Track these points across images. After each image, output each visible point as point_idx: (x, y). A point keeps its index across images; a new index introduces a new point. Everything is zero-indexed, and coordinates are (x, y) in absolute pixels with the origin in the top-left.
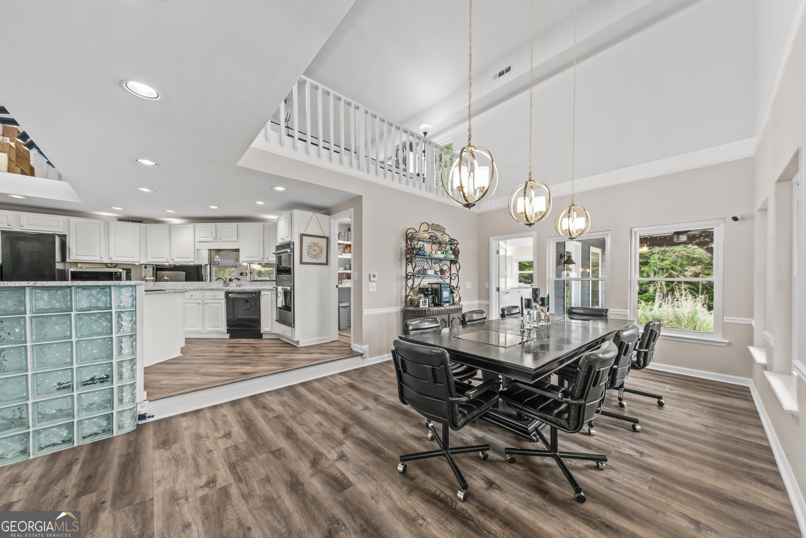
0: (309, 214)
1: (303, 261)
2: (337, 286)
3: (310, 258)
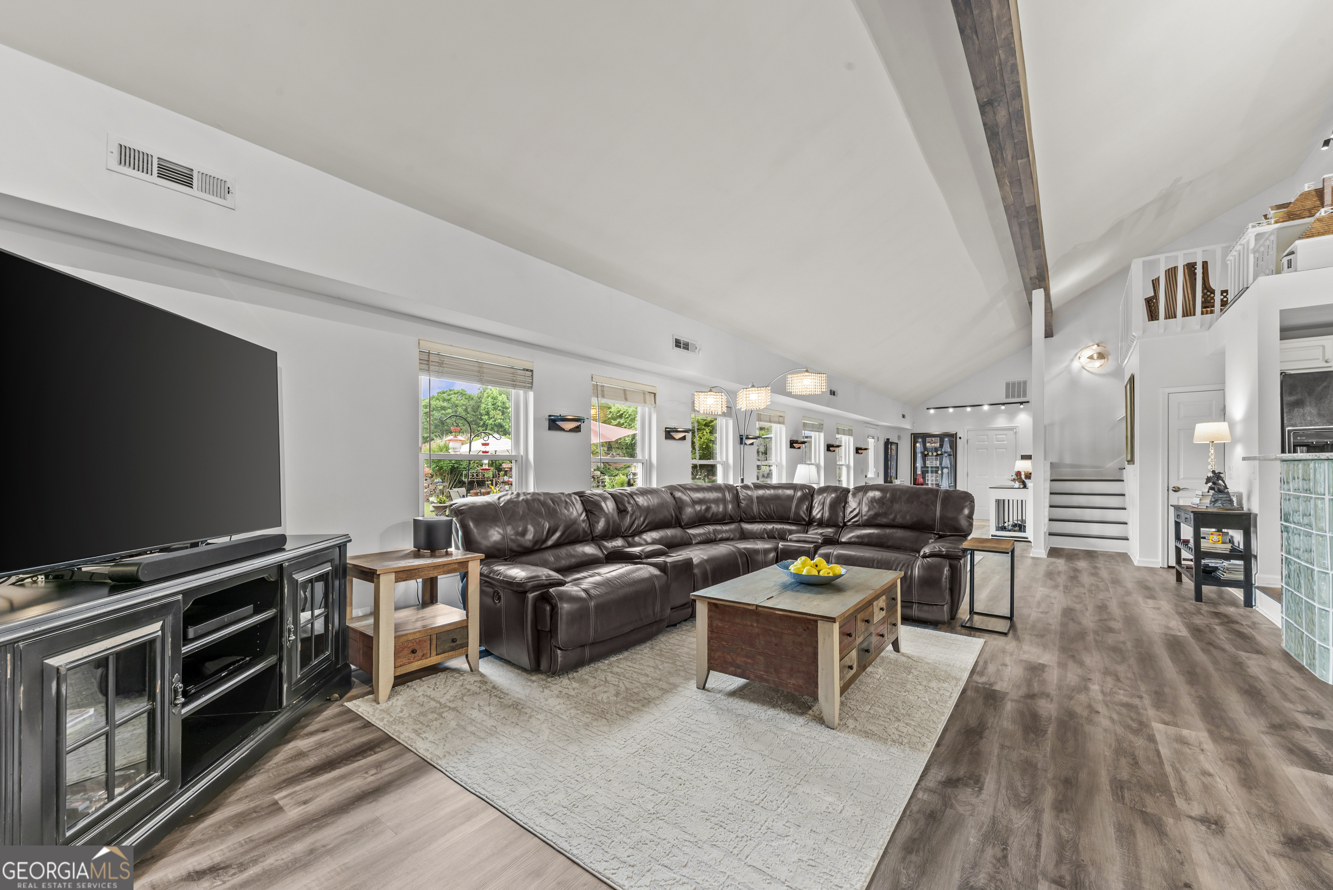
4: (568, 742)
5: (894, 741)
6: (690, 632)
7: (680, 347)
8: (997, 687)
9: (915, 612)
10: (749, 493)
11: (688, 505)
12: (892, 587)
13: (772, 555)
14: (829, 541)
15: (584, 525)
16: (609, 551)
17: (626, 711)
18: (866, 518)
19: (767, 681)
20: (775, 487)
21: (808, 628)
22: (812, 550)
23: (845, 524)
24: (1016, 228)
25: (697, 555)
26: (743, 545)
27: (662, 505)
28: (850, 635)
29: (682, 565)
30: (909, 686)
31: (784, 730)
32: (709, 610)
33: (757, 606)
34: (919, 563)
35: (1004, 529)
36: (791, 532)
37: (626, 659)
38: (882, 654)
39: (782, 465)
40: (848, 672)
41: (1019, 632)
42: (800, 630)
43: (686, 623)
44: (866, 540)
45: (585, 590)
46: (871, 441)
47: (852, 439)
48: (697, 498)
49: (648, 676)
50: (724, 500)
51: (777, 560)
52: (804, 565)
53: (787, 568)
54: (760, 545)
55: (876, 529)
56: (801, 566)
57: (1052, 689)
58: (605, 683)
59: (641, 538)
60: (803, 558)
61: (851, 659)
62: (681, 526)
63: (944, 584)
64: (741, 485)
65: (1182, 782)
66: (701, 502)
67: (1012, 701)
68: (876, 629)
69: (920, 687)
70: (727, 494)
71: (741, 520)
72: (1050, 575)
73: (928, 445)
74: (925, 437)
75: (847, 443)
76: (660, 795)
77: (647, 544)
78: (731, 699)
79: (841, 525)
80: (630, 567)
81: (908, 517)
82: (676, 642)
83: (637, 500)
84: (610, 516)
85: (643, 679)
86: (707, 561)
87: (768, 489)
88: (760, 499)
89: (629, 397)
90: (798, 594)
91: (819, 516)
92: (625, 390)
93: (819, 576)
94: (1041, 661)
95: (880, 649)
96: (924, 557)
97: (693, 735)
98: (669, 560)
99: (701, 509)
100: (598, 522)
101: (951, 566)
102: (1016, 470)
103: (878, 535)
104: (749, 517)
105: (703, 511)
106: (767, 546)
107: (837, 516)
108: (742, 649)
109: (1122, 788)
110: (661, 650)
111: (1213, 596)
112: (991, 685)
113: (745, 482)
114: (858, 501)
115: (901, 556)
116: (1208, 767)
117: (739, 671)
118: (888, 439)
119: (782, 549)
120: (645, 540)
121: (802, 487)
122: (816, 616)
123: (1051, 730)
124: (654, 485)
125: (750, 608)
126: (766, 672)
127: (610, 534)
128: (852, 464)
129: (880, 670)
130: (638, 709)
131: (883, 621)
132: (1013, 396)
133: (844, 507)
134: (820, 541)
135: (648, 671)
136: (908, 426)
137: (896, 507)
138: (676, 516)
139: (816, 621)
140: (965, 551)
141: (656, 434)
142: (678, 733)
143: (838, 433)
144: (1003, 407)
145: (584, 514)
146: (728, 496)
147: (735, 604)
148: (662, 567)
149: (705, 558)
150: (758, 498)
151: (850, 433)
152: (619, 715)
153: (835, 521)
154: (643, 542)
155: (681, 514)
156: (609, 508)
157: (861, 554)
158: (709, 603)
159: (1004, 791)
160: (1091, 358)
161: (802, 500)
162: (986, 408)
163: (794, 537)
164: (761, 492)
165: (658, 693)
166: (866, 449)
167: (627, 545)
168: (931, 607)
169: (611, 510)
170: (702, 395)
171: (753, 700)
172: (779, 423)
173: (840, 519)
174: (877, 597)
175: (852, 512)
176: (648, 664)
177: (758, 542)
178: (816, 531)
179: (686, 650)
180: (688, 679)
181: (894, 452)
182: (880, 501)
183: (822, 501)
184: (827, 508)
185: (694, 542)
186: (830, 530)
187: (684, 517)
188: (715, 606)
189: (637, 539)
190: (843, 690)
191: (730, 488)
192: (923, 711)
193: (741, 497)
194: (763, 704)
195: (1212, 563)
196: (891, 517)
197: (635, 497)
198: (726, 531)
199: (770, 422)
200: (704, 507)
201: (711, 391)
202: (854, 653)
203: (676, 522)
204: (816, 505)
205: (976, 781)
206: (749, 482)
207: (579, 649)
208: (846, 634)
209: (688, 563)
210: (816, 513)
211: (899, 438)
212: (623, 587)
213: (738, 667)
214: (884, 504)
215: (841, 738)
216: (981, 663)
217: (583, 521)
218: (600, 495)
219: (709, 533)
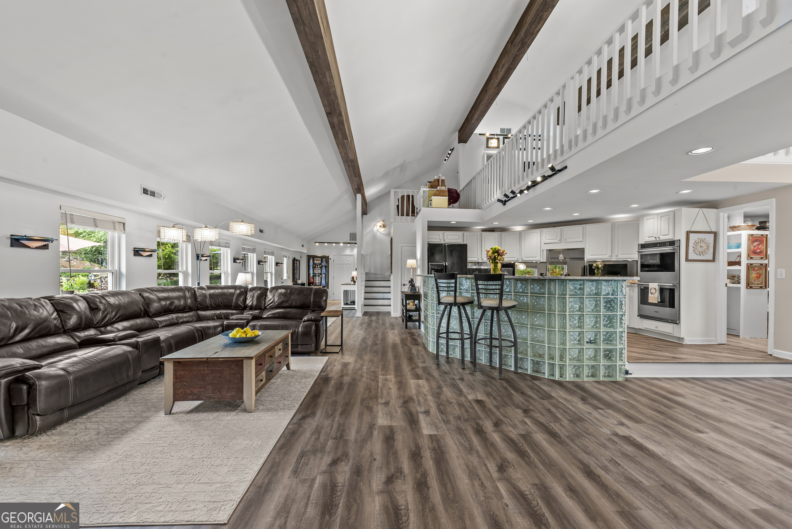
0: (695, 210)
1: (689, 258)
2: (726, 285)
3: (695, 255)
4: (56, 472)
5: (281, 409)
6: (158, 384)
7: (147, 194)
8: (330, 376)
9: (300, 349)
10: (204, 292)
11: (154, 301)
12: (286, 337)
13: (220, 329)
14: (255, 318)
15: (55, 322)
16: (82, 339)
17: (107, 441)
18: (277, 304)
19: (214, 398)
20: (222, 288)
21: (238, 365)
22: (245, 324)
23: (265, 308)
24: (347, 167)
25: (163, 334)
26: (198, 325)
27: (132, 303)
28: (261, 364)
29: (151, 342)
30: (292, 384)
31: (224, 420)
32: (174, 366)
33: (207, 358)
34: (301, 325)
35: (347, 304)
36: (232, 314)
37: (103, 411)
38: (280, 372)
39: (228, 273)
40: (260, 383)
41: (344, 350)
42: (233, 366)
43: (155, 380)
44: (277, 315)
45: (62, 369)
46: (285, 260)
47: (273, 257)
48: (163, 296)
49: (124, 417)
50: (185, 297)
51: (223, 331)
52: (237, 332)
53: (228, 335)
54: (211, 324)
55: (282, 309)
56: (236, 333)
57: (350, 372)
58: (85, 430)
59: (113, 327)
60: (237, 329)
61: (262, 376)
62: (149, 316)
63: (312, 334)
64: (198, 287)
65: (382, 393)
66: (165, 299)
67: (334, 380)
68: (277, 360)
69: (297, 383)
70: (187, 293)
71: (198, 309)
72: (361, 324)
73: (315, 262)
74: (314, 257)
75: (271, 260)
76: (140, 474)
77: (119, 330)
78: (189, 415)
79: (263, 308)
80: (105, 348)
81: (298, 302)
82: (146, 392)
83: (109, 300)
84: (83, 313)
85: (120, 420)
86: (171, 337)
87: (217, 289)
88: (211, 295)
89: (98, 224)
90: (234, 348)
91: (250, 304)
92: (94, 219)
93: (246, 337)
94: (349, 362)
95: (279, 369)
96: (304, 321)
97: (162, 439)
98: (140, 340)
99: (166, 304)
100: (70, 319)
101: (316, 325)
102: (352, 276)
103: (283, 313)
104: (203, 307)
105: (167, 305)
106: (216, 324)
107: (261, 303)
108: (198, 384)
109: (364, 401)
110: (134, 400)
111: (412, 326)
112: (327, 375)
113: (201, 285)
114: (273, 295)
115: (293, 322)
116: (391, 386)
117: (195, 397)
118: (295, 258)
119: (226, 325)
120: (117, 328)
121: (240, 287)
122: (242, 357)
123: (346, 387)
124: (124, 288)
125: (203, 360)
126: (213, 393)
127: (83, 326)
128: (274, 272)
129: (279, 380)
130: (118, 438)
131: (280, 356)
132: (353, 240)
133: (265, 298)
134: (250, 318)
135: (124, 414)
136: (305, 252)
137: (292, 297)
138: (145, 309)
139: (242, 361)
140: (322, 317)
141: (125, 253)
142: (152, 441)
143: (265, 254)
144: (349, 245)
145: (55, 314)
146: (188, 294)
147: (192, 360)
148: (135, 346)
149: (170, 335)
150: (210, 295)
151: (272, 254)
152: (102, 445)
153: (260, 306)
154: (115, 330)
155: (148, 308)
156: (81, 307)
157: (273, 323)
158: (174, 362)
159: (323, 415)
160: (380, 226)
161: (239, 295)
162: (341, 244)
163: (234, 317)
164: (212, 291)
165: (133, 425)
166: (282, 264)
167: (99, 333)
168: (307, 346)
169: (83, 309)
170: (167, 230)
171: (205, 412)
172: (226, 247)
173: (263, 305)
174: (277, 344)
175: (269, 301)
176: (124, 410)
177: (210, 322)
178: (248, 313)
179: (155, 395)
180: (157, 411)
181: (298, 265)
182: (284, 295)
183: (252, 295)
184: (255, 299)
185: (160, 326)
186: (257, 312)
187: (151, 310)
188: (178, 363)
189: (109, 328)
190: (257, 392)
191: (189, 289)
192: (296, 393)
193: (198, 294)
194: (211, 412)
195: (411, 313)
196: (290, 303)
197: (107, 298)
198: (186, 317)
199: (220, 246)
200: (168, 302)
201: (174, 227)
202: (264, 373)
203: (146, 313)
204: (249, 298)
205: (314, 414)
206: (203, 285)
207: (59, 412)
208: (259, 364)
209: (156, 341)
210: (249, 302)
211: (301, 257)
212: (100, 362)
213: (195, 395)
214: (286, 296)
215: (255, 415)
216: (325, 367)
217: (55, 319)
218: (71, 298)
219: (173, 319)
